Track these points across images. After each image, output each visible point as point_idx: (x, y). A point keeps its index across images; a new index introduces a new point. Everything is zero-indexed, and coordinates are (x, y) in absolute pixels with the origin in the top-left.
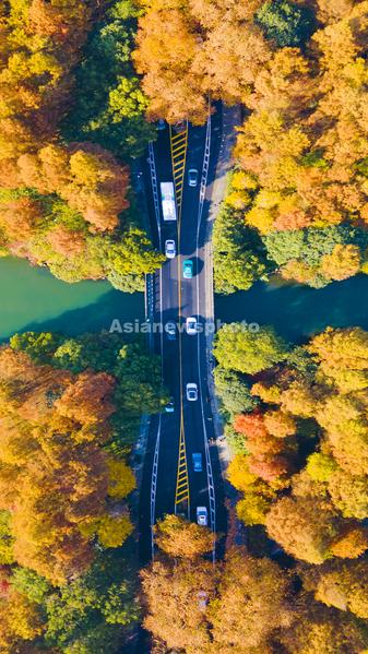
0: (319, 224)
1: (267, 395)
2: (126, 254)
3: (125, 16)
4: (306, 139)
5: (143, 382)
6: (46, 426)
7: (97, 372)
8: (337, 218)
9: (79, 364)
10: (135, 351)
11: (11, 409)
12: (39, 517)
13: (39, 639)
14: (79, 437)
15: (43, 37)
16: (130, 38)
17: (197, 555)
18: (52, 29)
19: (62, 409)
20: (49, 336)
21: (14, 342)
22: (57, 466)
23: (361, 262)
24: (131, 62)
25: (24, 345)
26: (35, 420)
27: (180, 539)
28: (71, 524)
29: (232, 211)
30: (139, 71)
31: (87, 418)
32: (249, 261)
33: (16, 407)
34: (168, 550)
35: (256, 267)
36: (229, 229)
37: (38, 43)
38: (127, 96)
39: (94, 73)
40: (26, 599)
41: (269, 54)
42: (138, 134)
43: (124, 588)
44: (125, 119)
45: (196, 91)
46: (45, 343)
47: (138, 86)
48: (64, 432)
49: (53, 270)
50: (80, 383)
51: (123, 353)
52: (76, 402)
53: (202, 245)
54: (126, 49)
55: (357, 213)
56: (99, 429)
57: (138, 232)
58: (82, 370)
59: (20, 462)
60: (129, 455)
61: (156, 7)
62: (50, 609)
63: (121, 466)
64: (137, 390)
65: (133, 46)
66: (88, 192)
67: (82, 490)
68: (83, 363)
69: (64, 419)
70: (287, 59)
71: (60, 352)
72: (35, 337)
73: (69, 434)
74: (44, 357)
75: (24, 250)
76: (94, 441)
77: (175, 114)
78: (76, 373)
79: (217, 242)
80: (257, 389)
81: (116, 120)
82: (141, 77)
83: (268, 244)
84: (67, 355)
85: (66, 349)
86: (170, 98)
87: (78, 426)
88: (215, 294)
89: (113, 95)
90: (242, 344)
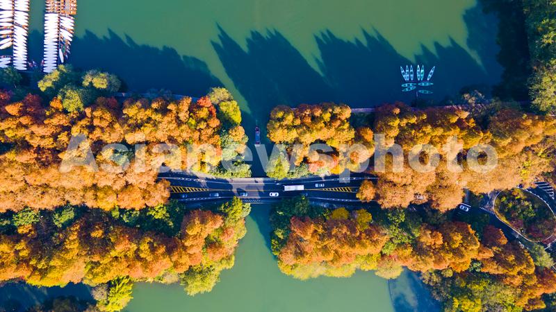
0: (219, 143)
2: (233, 212)
3: (118, 213)
6: (316, 243)
7: (290, 223)
8: (217, 137)
9: (287, 230)
10: (279, 208)
12: (357, 245)
13: (412, 245)
14: (320, 231)
15: (131, 244)
16: (129, 211)
17: (374, 187)
18: (127, 241)
19: (308, 237)
20: (273, 241)
21: (277, 254)
22: (334, 239)
23: (236, 125)
24: (140, 210)
25: (277, 250)
26: (313, 246)
27: (367, 193)
28: (360, 234)
30: (145, 207)
31: (313, 227)
33: (307, 254)
34: (372, 198)
37: (134, 247)
38: (157, 212)
39: (146, 225)
40: (396, 250)
42: (175, 207)
43: (389, 215)
44: (167, 212)
45: (155, 186)
46: (276, 242)
47: (153, 208)
48: (318, 237)
50: (295, 230)
51: (281, 213)
52: (305, 232)
54: (135, 213)
55: (214, 129)
56: (317, 223)
57: (223, 207)
58: (289, 229)
59: (333, 252)
60: (329, 209)
61: (116, 202)
62: (399, 242)
63: (335, 213)
64: (299, 208)
65: (133, 210)
66: (206, 228)
67: (345, 230)
68: (286, 228)
69: (312, 236)
71: (281, 237)
72: (273, 245)
73: (320, 235)
74: (283, 243)
75: (231, 249)
76: (323, 225)
77: (166, 194)
78: (291, 231)
81: (168, 215)
82: (147, 206)
84: (282, 234)
85: (280, 234)
86: (158, 196)
87: (315, 231)
88: (252, 177)
89: (157, 217)
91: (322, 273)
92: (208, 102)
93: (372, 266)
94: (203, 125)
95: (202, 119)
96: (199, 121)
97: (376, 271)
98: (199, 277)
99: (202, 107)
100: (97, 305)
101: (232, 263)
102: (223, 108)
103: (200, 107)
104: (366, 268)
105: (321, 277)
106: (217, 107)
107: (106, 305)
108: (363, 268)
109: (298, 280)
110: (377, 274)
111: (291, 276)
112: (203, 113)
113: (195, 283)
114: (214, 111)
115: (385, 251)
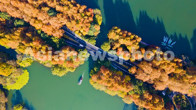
0: (89, 27)
1: (115, 48)
3: (40, 32)
4: (74, 21)
5: (105, 62)
6: (107, 78)
7: (101, 67)
8: (89, 24)
11: (102, 81)
12: (121, 86)
13: (140, 95)
14: (110, 74)
15: (39, 45)
16: (45, 33)
17: (136, 70)
18: (38, 43)
19: (105, 74)
20: (92, 70)
21: (91, 75)
22: (114, 79)
23: (98, 25)
24: (49, 35)
26: (105, 79)
27: (133, 71)
28: (124, 83)
29: (81, 36)
30: (51, 35)
31: (108, 72)
32: (91, 38)
33: (102, 80)
34: (134, 73)
35: (93, 38)
36: (84, 38)
37: (40, 46)
38: (55, 39)
39: (49, 41)
40: (134, 94)
41: (57, 18)
42: (62, 41)
43: (137, 81)
44: (59, 41)
45: (59, 30)
46: (93, 71)
47: (54, 37)
48: (109, 76)
49: (80, 64)
50: (102, 70)
51: (99, 62)
52: (105, 72)
53: (86, 43)
54: (46, 35)
55: (90, 21)
56: (110, 71)
57: (80, 50)
58: (100, 69)
59: (111, 84)
60: (117, 70)
61: (41, 27)
63: (118, 72)
64: (106, 64)
65: (46, 34)
67: (119, 78)
69: (107, 75)
70: (59, 16)
72: (91, 72)
74: (95, 73)
75: (75, 66)
76: (112, 73)
77: (61, 35)
78: (100, 70)
79: (86, 41)
80: (113, 49)
81: (58, 43)
82: (52, 35)
83: (89, 35)
84: (96, 70)
85: (95, 69)
86: (58, 34)
87: (109, 74)
88: (95, 46)
89: (54, 41)
90: (105, 47)
91: (104, 90)
92: (92, 11)
93: (122, 96)
94: (86, 17)
95: (87, 15)
96: (86, 15)
97: (123, 99)
98: (59, 69)
99: (89, 11)
100: (17, 61)
101: (73, 71)
102: (96, 16)
103: (88, 11)
104: (120, 96)
105: (103, 91)
106: (95, 15)
107: (20, 62)
108: (119, 95)
109: (94, 88)
110: (123, 100)
111: (92, 86)
112: (88, 14)
113: (57, 71)
114: (93, 16)
115: (130, 93)
